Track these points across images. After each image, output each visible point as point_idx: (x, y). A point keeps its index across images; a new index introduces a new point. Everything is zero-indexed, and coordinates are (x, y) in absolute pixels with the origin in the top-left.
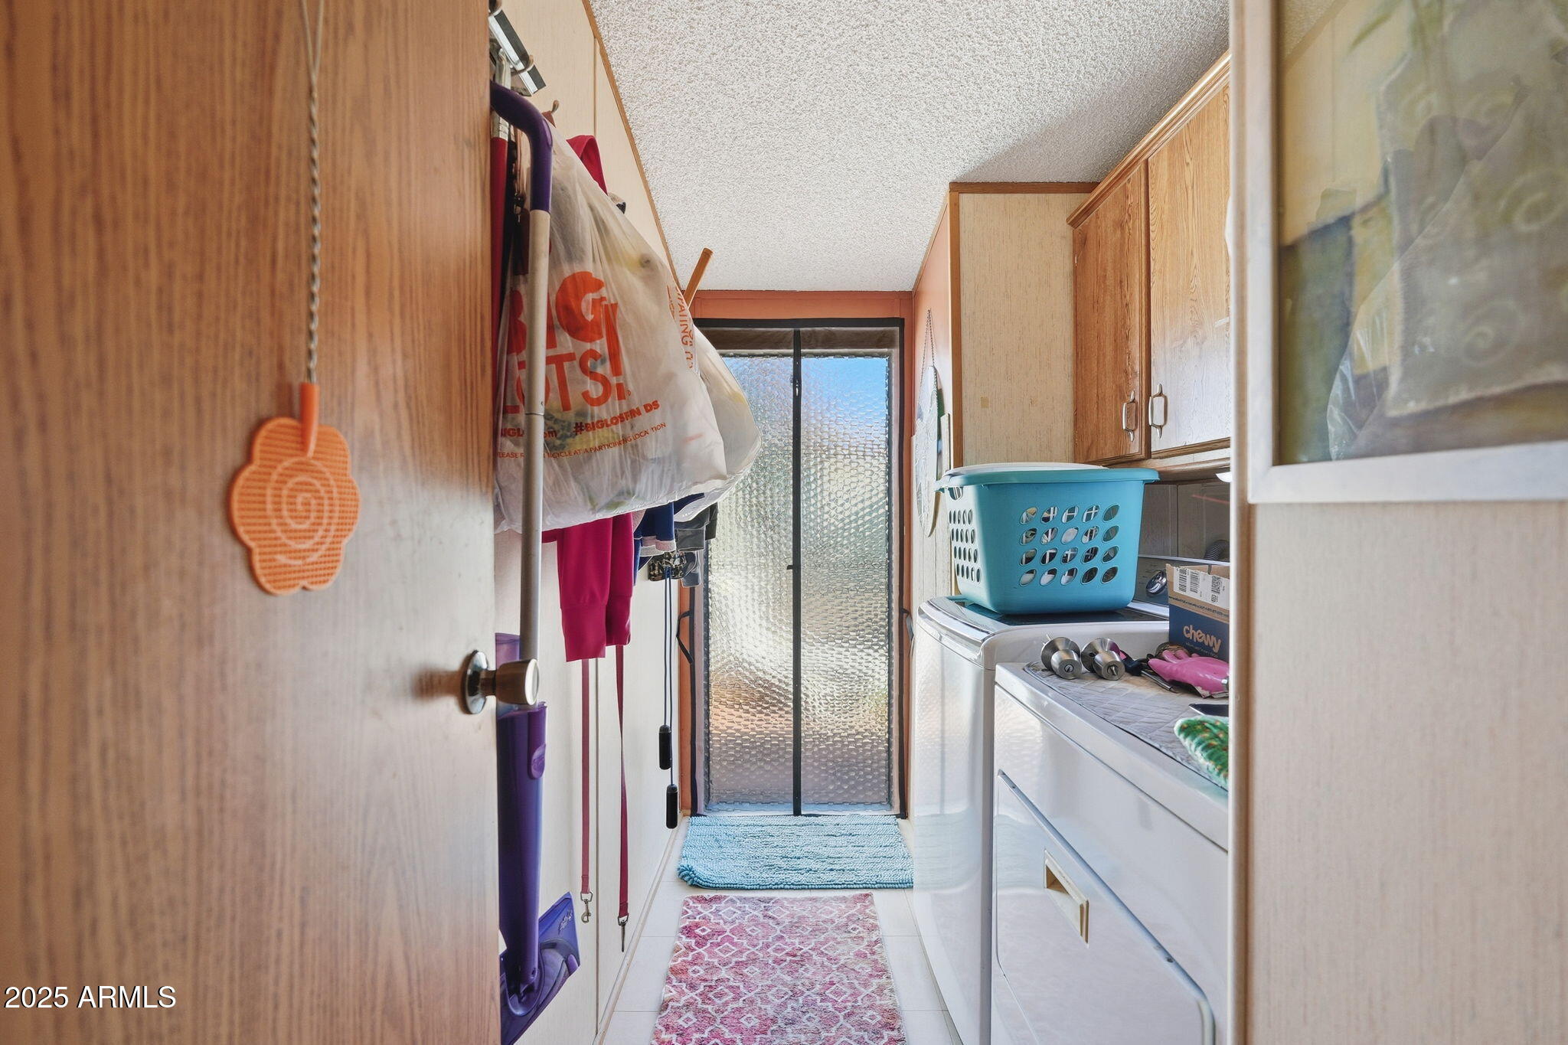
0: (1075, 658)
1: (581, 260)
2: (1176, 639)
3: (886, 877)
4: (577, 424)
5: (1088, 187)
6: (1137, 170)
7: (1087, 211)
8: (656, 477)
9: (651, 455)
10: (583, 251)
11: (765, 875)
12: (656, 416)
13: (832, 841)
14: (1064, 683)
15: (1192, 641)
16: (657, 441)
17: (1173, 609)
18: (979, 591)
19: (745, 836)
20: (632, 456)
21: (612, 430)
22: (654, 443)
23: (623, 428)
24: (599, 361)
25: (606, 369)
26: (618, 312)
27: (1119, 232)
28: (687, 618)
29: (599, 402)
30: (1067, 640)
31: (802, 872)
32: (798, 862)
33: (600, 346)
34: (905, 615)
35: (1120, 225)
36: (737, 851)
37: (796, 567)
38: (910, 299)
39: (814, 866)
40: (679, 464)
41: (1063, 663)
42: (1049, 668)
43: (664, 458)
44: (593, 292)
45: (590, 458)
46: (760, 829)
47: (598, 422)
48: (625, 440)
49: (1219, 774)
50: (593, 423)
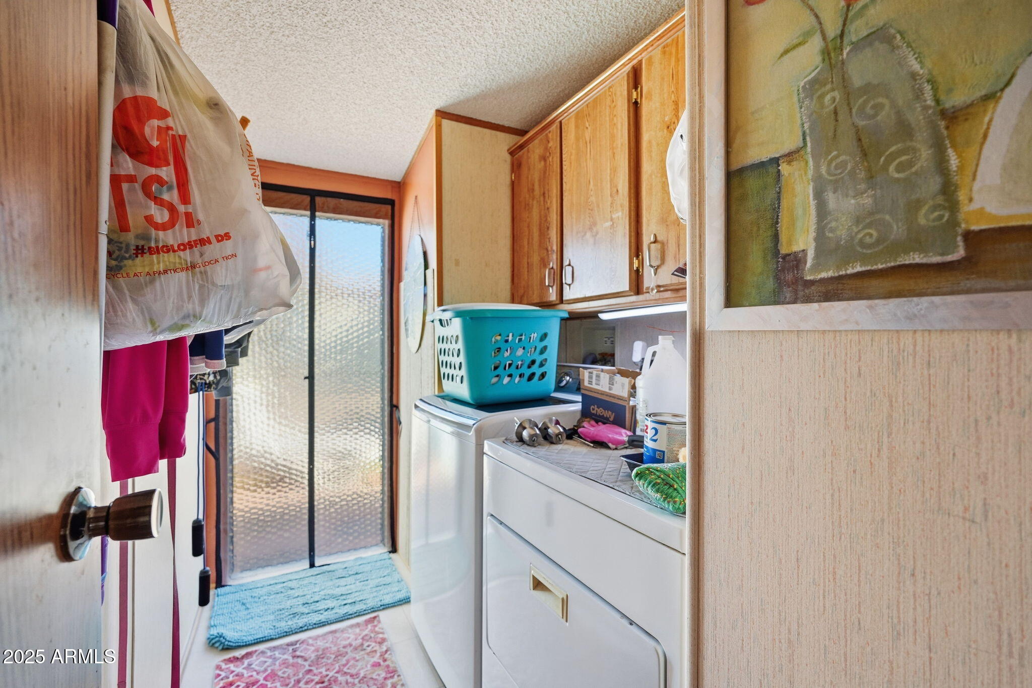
0: (538, 432)
1: (144, 84)
2: (585, 413)
3: (388, 600)
4: (137, 246)
5: (521, 132)
6: (554, 127)
7: (521, 147)
8: (224, 302)
9: (220, 281)
10: (147, 77)
11: (290, 623)
12: (228, 247)
13: (342, 582)
14: (533, 449)
15: (596, 415)
16: (227, 270)
17: (584, 396)
18: (463, 391)
19: (269, 594)
20: (201, 282)
21: (180, 257)
22: (224, 271)
23: (192, 254)
24: (165, 187)
25: (172, 196)
26: (187, 143)
27: (543, 163)
28: (212, 424)
29: (164, 227)
30: (530, 421)
31: (321, 612)
32: (317, 604)
33: (167, 173)
34: (394, 409)
35: (544, 158)
36: (262, 608)
37: (311, 377)
38: (400, 187)
39: (330, 604)
40: (247, 293)
41: (531, 436)
42: (521, 439)
43: (233, 286)
44: (158, 120)
45: (152, 282)
46: (282, 585)
47: (163, 246)
48: (194, 266)
49: (664, 500)
50: (157, 247)
